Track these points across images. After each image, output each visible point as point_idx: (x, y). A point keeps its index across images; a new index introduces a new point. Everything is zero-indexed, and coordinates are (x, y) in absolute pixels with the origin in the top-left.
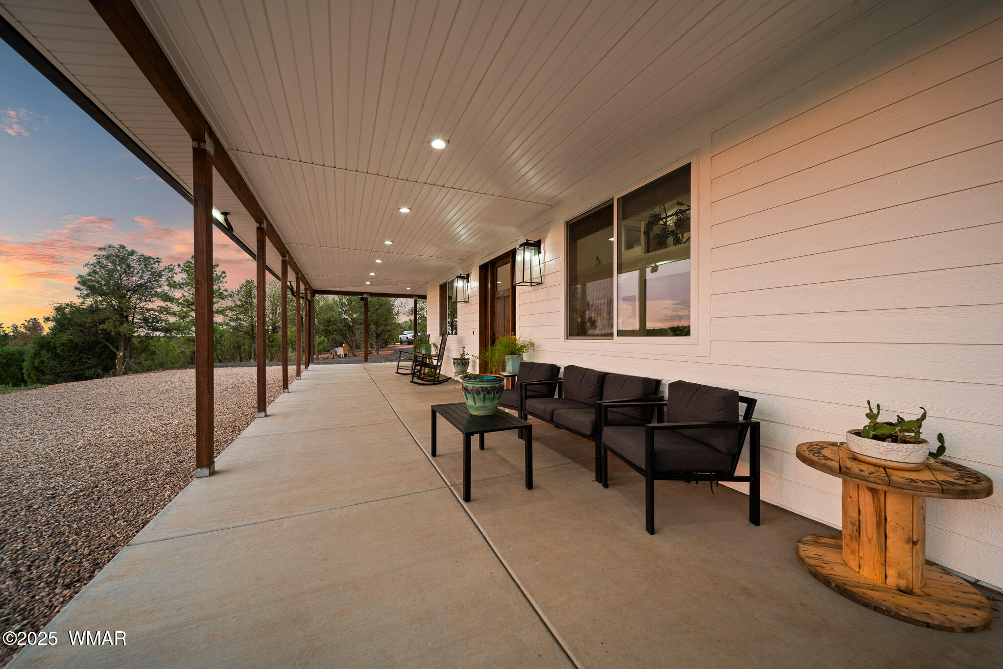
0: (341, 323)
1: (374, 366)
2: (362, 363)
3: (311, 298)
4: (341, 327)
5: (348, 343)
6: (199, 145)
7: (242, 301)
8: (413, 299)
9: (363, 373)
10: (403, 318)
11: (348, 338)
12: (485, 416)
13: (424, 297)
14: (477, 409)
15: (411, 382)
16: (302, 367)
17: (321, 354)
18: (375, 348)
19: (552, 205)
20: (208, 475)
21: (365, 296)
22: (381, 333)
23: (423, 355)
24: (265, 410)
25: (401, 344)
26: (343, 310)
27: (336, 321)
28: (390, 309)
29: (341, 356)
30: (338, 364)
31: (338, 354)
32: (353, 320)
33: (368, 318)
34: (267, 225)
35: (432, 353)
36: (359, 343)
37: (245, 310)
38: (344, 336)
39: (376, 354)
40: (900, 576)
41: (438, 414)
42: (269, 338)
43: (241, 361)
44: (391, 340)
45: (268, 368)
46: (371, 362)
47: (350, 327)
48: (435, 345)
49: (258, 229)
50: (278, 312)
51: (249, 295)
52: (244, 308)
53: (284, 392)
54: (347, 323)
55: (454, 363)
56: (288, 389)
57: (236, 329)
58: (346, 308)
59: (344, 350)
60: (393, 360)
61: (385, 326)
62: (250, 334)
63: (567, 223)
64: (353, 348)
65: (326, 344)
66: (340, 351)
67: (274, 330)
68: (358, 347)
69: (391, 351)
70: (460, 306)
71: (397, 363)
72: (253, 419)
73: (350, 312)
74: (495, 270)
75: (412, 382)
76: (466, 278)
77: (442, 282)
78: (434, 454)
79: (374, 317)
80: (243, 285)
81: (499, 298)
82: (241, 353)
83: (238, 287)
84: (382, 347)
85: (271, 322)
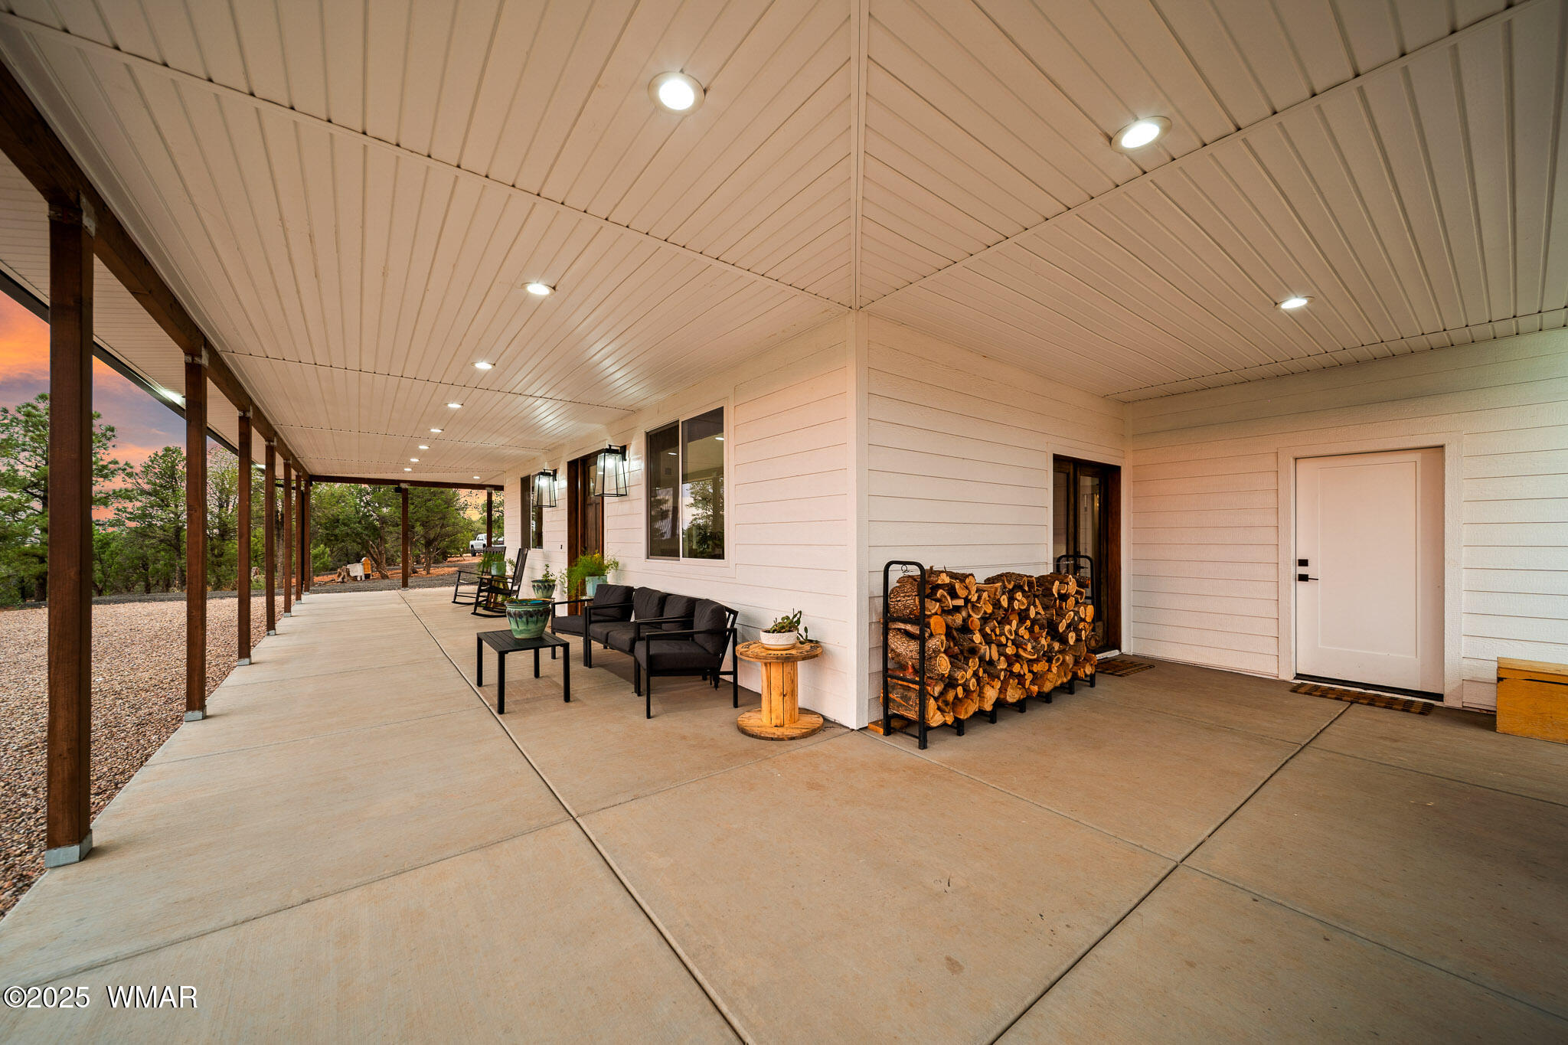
0: (360, 522)
1: (418, 595)
2: (399, 589)
3: (307, 487)
4: (359, 529)
5: (372, 557)
6: (193, 360)
7: (155, 484)
8: (486, 491)
9: (399, 604)
10: (475, 515)
11: (372, 547)
12: (529, 639)
13: (500, 488)
14: (521, 632)
15: (472, 614)
16: (293, 597)
17: (318, 576)
18: (423, 564)
19: (632, 412)
20: (201, 718)
21: (403, 486)
22: (435, 539)
23: (493, 576)
24: (249, 656)
25: (474, 555)
26: (361, 501)
27: (349, 519)
28: (449, 503)
29: (359, 579)
30: (354, 591)
31: (352, 574)
32: (383, 520)
33: (409, 515)
34: (254, 412)
35: (506, 574)
36: (392, 556)
37: (162, 501)
38: (364, 545)
39: (424, 573)
40: (777, 718)
41: (484, 643)
42: (212, 549)
43: (148, 591)
44: (454, 548)
45: (211, 604)
46: (414, 587)
47: (375, 528)
48: (511, 562)
49: (241, 418)
50: (231, 504)
51: (170, 474)
52: (160, 495)
53: (268, 634)
54: (372, 523)
55: (534, 586)
56: (275, 629)
57: (142, 534)
58: (368, 497)
59: (364, 569)
60: (449, 585)
61: (441, 527)
62: (174, 543)
63: (647, 434)
64: (381, 563)
65: (327, 559)
66: (357, 570)
67: (224, 533)
68: (391, 562)
69: (453, 569)
70: (545, 510)
71: (454, 588)
72: (230, 668)
73: (377, 505)
74: (586, 469)
75: (474, 614)
76: (554, 475)
77: (524, 474)
78: (480, 683)
79: (423, 512)
80: (157, 455)
81: (591, 504)
82: (147, 578)
83: (147, 460)
84: (437, 562)
85: (217, 520)
